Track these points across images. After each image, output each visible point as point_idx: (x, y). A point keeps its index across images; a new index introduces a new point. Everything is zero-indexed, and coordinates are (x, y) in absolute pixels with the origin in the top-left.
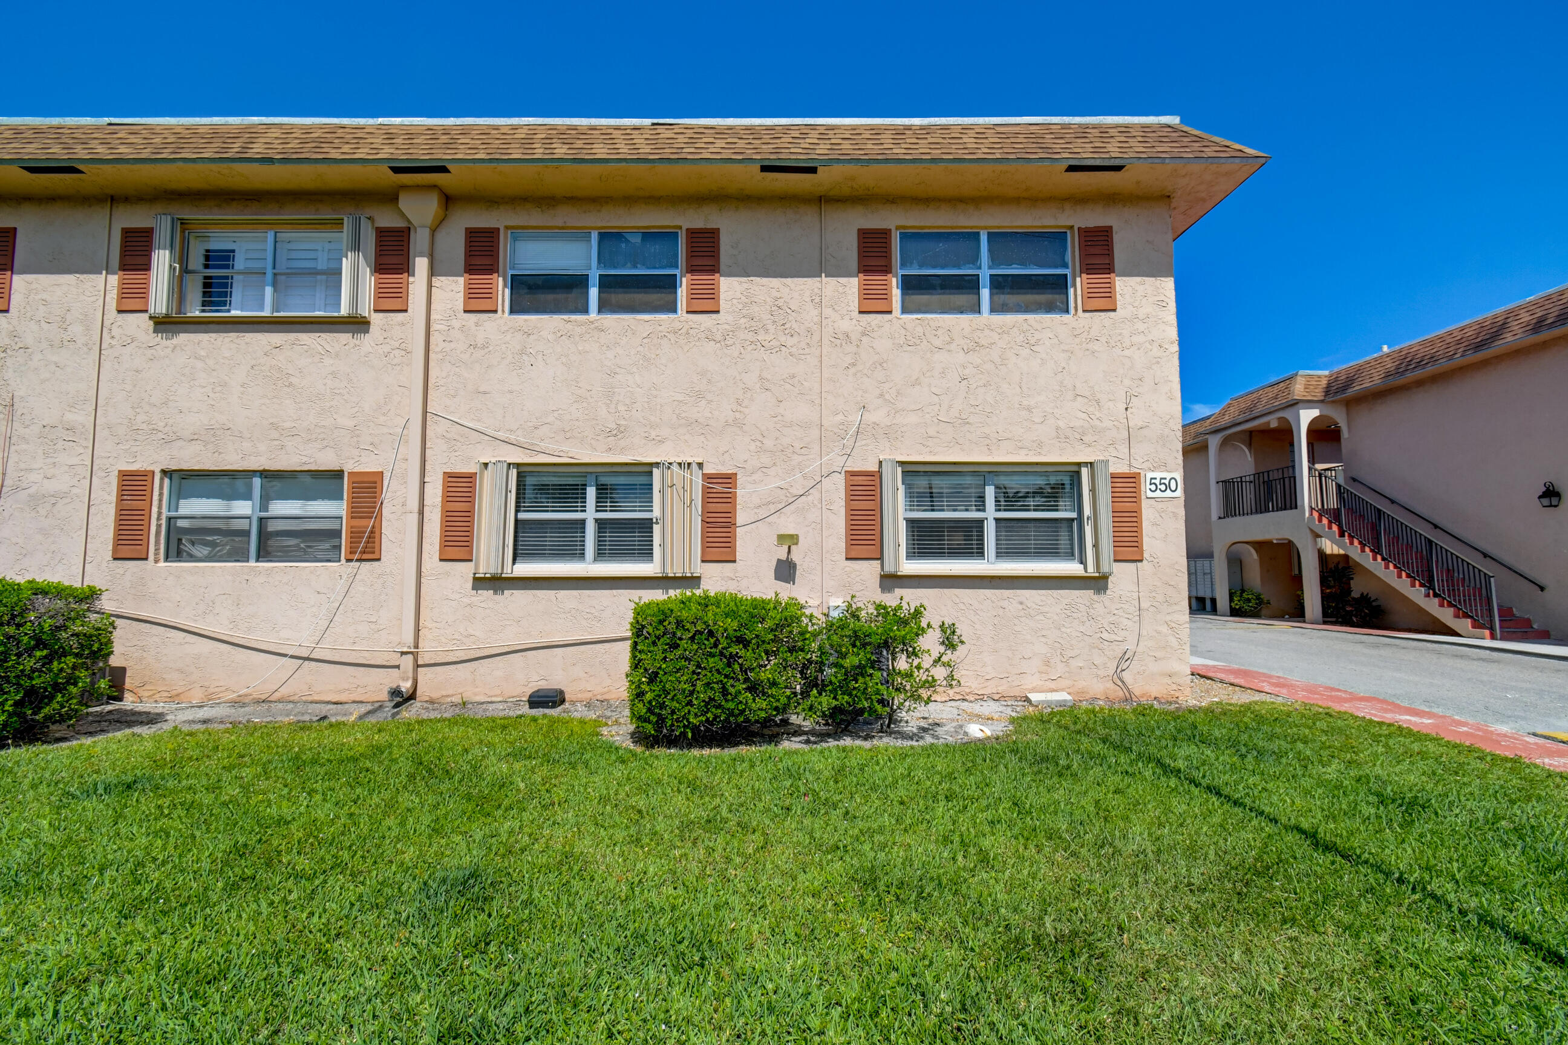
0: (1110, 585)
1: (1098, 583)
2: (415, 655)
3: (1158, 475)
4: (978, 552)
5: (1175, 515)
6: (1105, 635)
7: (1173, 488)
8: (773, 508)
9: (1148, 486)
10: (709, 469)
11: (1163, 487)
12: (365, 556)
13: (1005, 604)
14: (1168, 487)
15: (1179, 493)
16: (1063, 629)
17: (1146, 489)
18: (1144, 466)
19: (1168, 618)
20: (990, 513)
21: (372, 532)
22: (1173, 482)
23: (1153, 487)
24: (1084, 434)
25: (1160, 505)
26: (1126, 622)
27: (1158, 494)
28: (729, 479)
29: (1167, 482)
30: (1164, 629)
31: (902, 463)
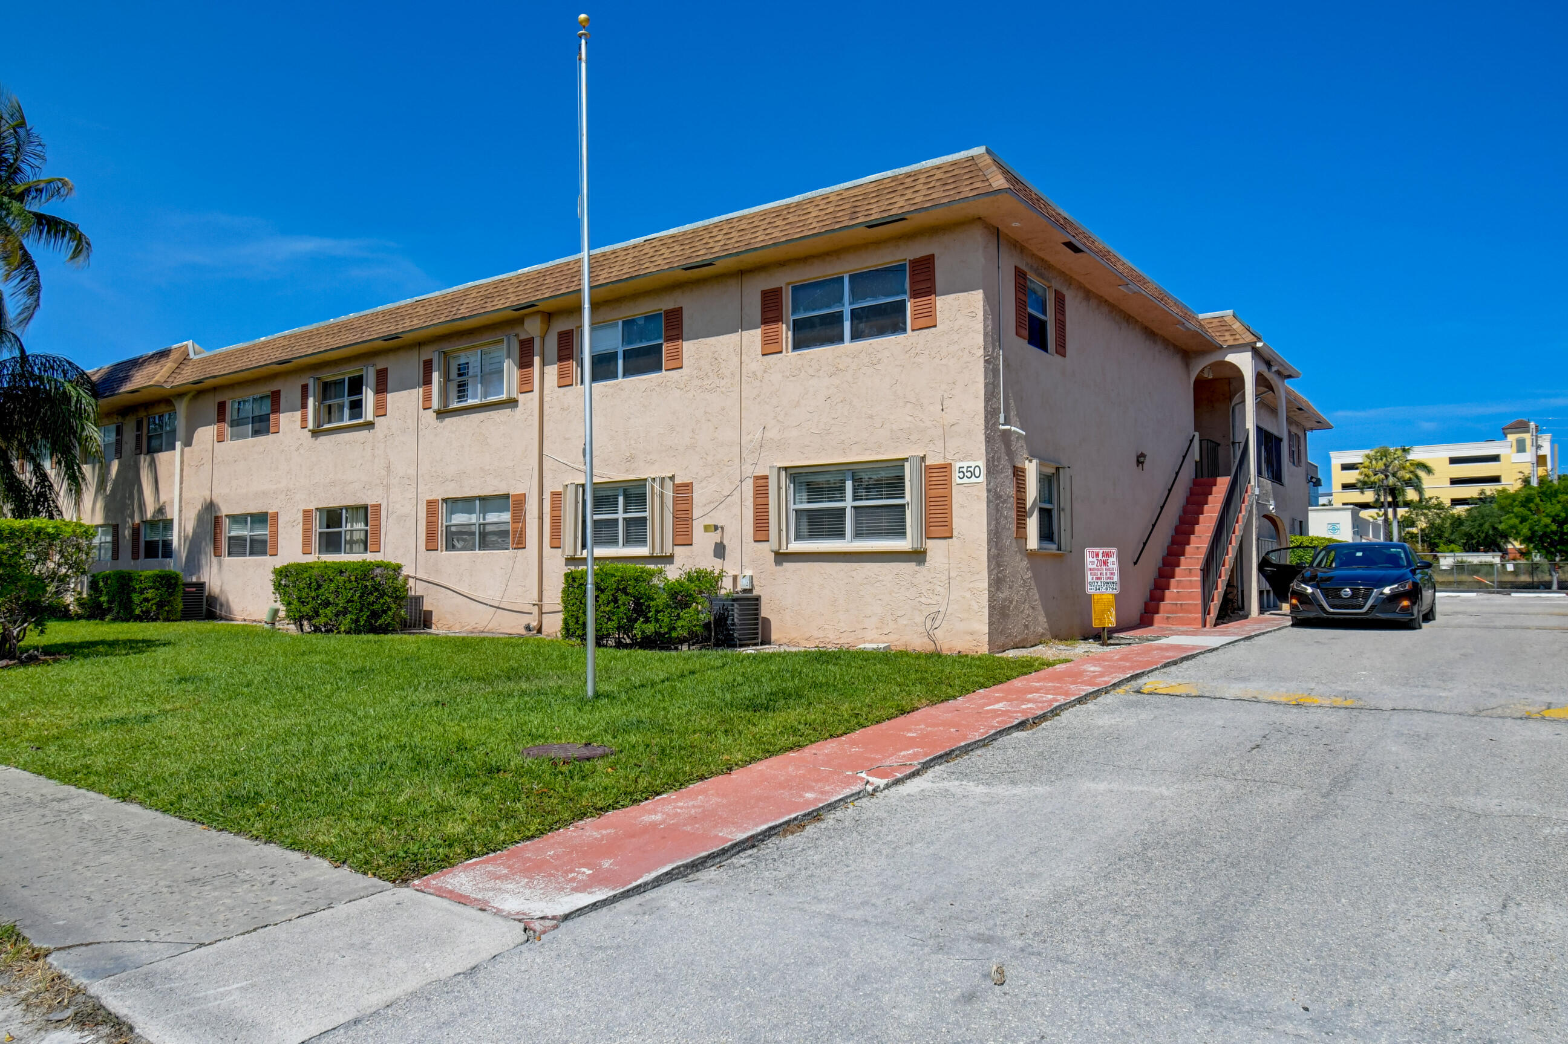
0: (928, 558)
1: (917, 556)
2: (540, 607)
3: (965, 464)
4: (840, 534)
5: (979, 498)
6: (923, 600)
7: (977, 475)
8: (713, 506)
9: (958, 474)
10: (678, 481)
11: (969, 474)
12: (520, 546)
13: (854, 574)
14: (973, 474)
15: (982, 478)
16: (894, 595)
17: (956, 475)
18: (956, 457)
19: (971, 585)
20: (849, 503)
21: (521, 531)
22: (977, 469)
23: (961, 475)
24: (910, 434)
25: (968, 490)
26: (939, 588)
27: (965, 480)
28: (688, 487)
29: (972, 469)
30: (968, 595)
31: (786, 469)
